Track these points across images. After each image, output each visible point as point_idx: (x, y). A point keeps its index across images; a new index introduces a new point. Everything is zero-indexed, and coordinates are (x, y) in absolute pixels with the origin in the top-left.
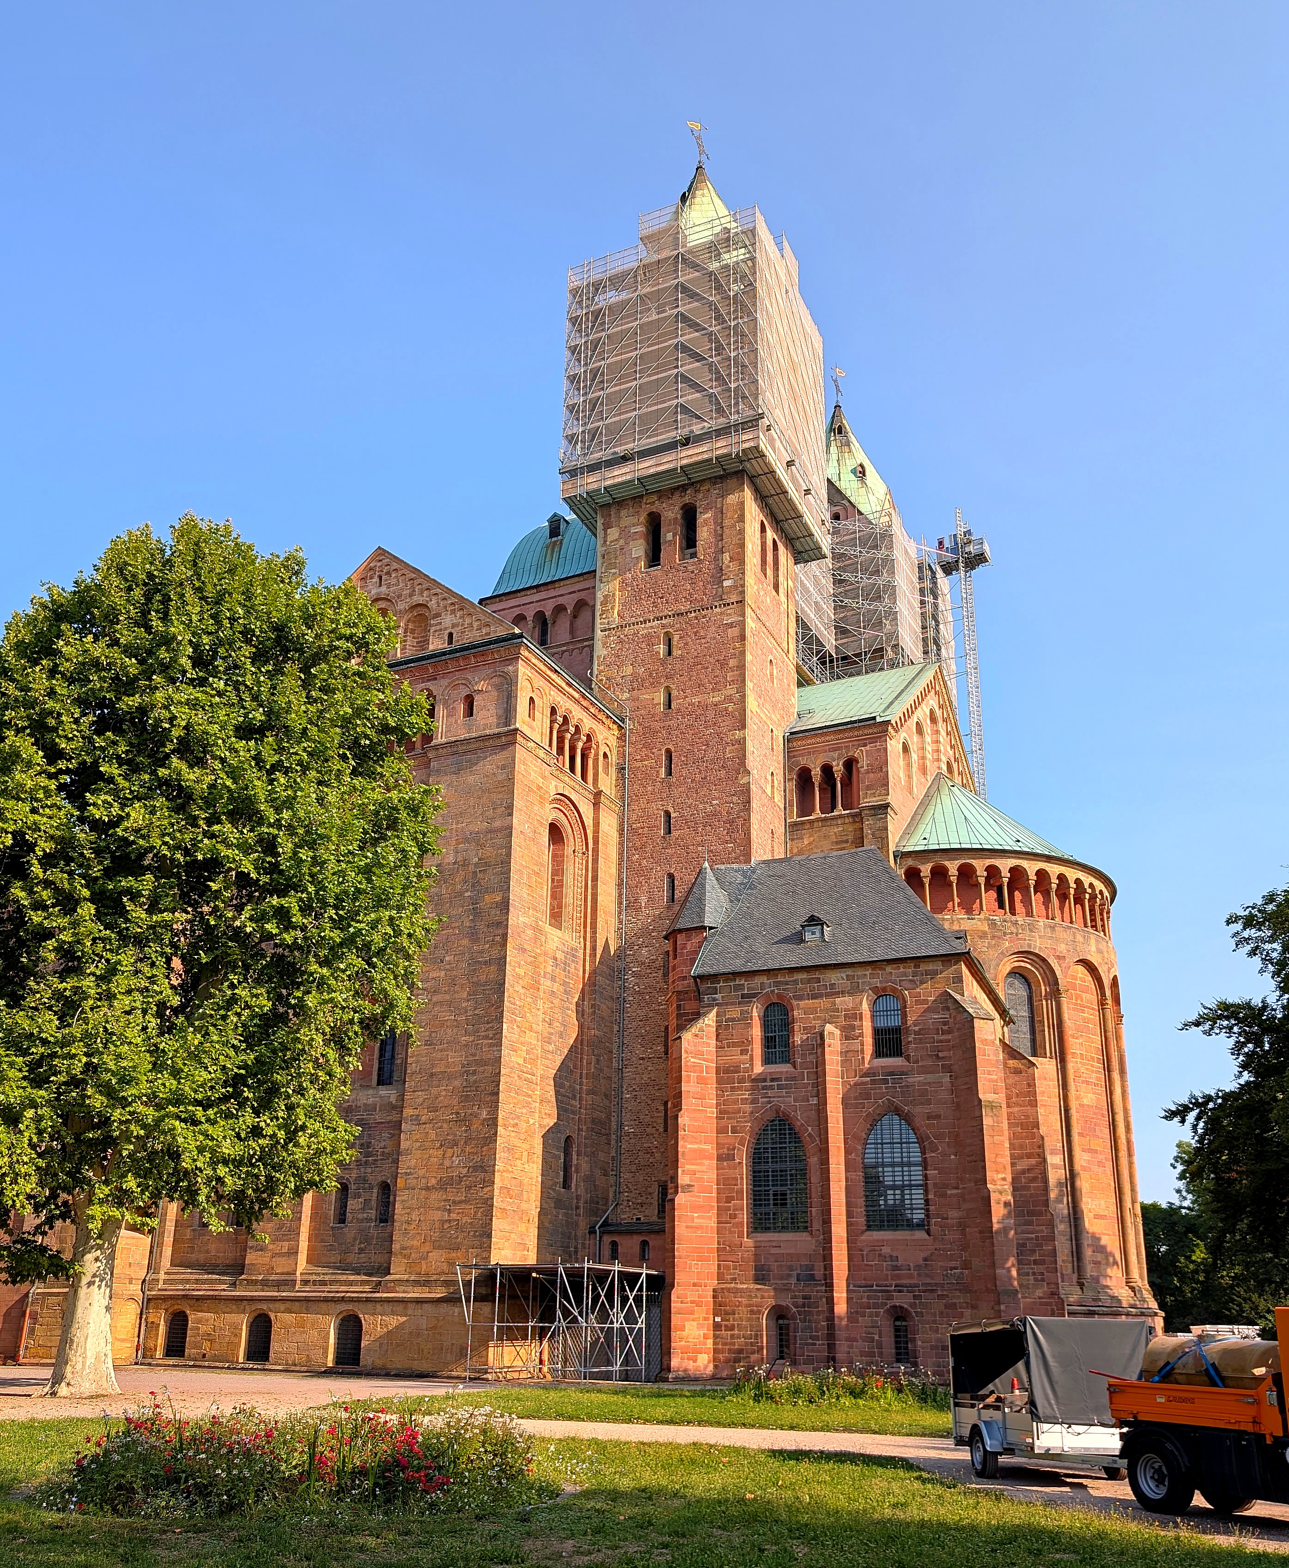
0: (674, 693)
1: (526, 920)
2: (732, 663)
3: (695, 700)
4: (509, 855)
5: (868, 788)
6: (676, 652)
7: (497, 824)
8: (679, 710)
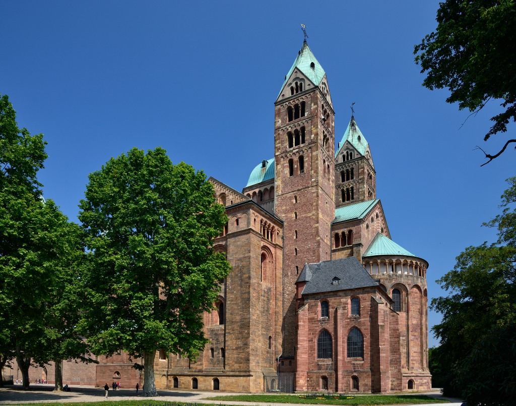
0: (298, 214)
1: (255, 281)
2: (314, 204)
3: (304, 216)
4: (250, 264)
5: (355, 239)
6: (298, 202)
7: (246, 255)
8: (299, 219)
